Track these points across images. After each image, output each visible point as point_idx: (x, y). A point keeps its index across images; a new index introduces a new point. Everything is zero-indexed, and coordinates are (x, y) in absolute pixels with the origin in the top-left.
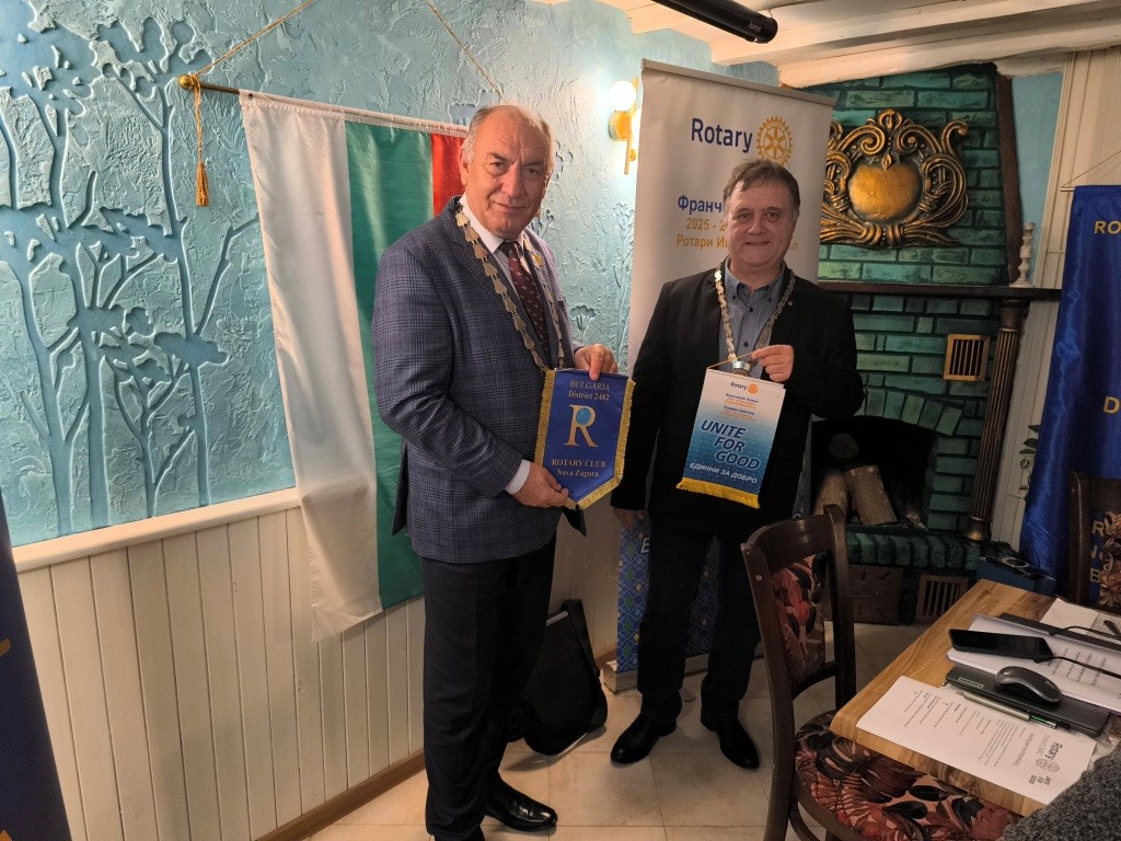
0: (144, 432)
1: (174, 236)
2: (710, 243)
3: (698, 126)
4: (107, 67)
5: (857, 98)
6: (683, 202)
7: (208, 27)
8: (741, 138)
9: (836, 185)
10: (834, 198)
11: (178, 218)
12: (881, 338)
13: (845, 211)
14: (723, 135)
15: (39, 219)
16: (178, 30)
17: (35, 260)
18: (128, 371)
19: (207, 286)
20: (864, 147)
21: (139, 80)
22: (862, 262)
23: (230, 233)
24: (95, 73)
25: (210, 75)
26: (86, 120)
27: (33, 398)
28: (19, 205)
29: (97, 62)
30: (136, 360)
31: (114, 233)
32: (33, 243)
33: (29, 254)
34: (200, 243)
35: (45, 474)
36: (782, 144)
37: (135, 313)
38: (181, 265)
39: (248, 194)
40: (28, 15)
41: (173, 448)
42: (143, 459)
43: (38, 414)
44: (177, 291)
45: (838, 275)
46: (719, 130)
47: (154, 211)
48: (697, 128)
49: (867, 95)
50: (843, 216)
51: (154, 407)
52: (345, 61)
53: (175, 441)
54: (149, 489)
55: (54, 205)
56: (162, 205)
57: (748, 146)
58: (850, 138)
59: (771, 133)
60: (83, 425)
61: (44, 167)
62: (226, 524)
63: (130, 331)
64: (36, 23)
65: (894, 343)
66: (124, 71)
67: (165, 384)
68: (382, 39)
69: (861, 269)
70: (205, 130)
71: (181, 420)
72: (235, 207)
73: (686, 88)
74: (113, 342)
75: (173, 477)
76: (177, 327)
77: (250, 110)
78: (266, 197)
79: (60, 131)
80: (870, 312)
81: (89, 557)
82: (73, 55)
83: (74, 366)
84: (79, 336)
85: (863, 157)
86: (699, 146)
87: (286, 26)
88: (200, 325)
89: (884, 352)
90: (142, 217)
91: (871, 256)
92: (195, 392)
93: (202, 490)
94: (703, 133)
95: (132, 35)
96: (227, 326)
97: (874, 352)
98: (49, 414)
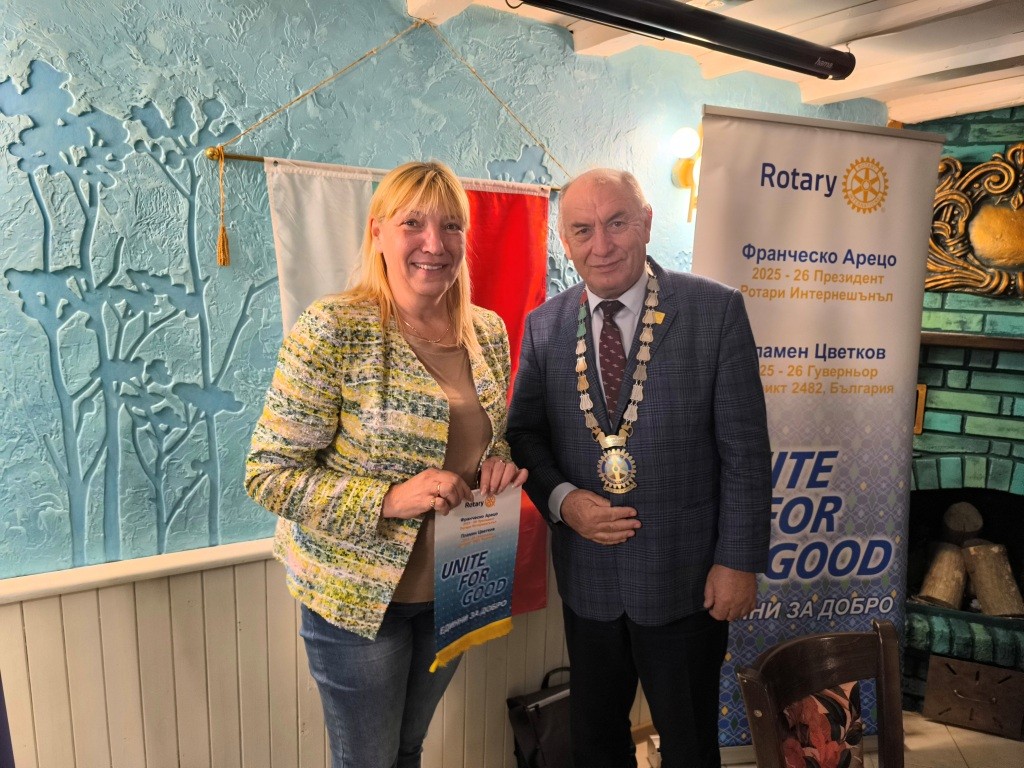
0: (158, 474)
1: (197, 293)
2: (782, 294)
3: (768, 170)
4: (138, 144)
5: (982, 131)
6: (749, 251)
7: (239, 101)
8: (823, 182)
9: (953, 227)
10: (950, 242)
11: (201, 277)
12: (1007, 401)
13: (964, 257)
14: (799, 180)
15: (69, 281)
16: (208, 107)
17: (63, 317)
18: (146, 418)
19: (226, 339)
20: (989, 186)
21: (168, 153)
22: (985, 313)
23: (252, 290)
24: (127, 149)
25: (239, 146)
26: (117, 191)
27: (55, 441)
28: (51, 268)
29: (130, 139)
30: (155, 407)
31: (139, 292)
32: (62, 301)
33: (58, 312)
34: (222, 297)
35: (62, 510)
36: (876, 186)
37: (155, 365)
38: (202, 320)
39: (271, 253)
40: (68, 101)
41: (185, 491)
42: (156, 499)
43: (59, 455)
44: (197, 343)
45: (954, 327)
46: (795, 174)
47: (178, 272)
48: (767, 173)
49: (993, 129)
50: (961, 262)
51: (169, 451)
52: (377, 125)
53: (188, 483)
54: (161, 527)
55: (84, 267)
56: (186, 266)
57: (831, 189)
58: (971, 176)
59: (862, 175)
60: (100, 467)
61: (76, 234)
62: (232, 567)
63: (149, 381)
64: (74, 108)
66: (155, 147)
67: (180, 430)
68: (417, 102)
69: (984, 321)
70: (231, 196)
71: (195, 464)
72: (257, 266)
73: (754, 133)
74: (132, 391)
75: (184, 518)
76: (196, 378)
77: (274, 175)
78: (288, 256)
79: (92, 202)
80: (993, 370)
81: (97, 589)
82: (108, 134)
83: (94, 416)
84: (101, 385)
85: (987, 198)
86: (771, 193)
87: (317, 97)
88: (218, 376)
89: (1011, 417)
90: (166, 277)
91: (996, 306)
92: (210, 439)
93: (212, 531)
94: (775, 178)
95: (164, 113)
96: (245, 377)
97: (999, 415)
98: (68, 456)
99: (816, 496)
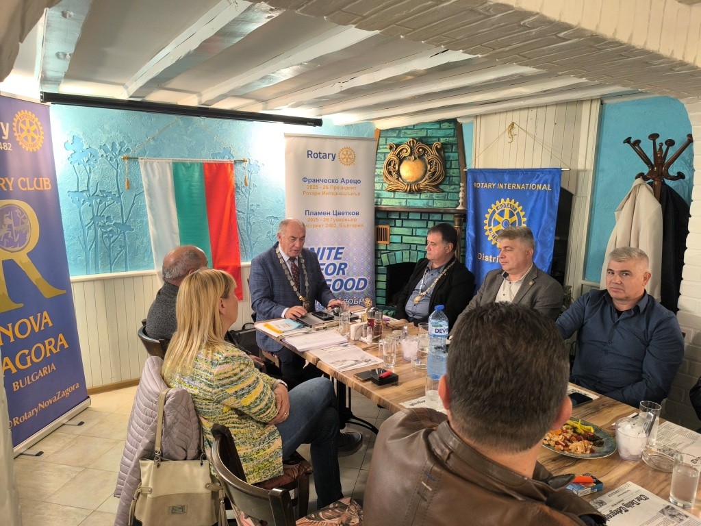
0: (110, 249)
1: (120, 197)
2: (319, 194)
3: (310, 153)
4: (102, 156)
5: (405, 133)
6: (305, 180)
7: (130, 142)
8: (331, 156)
9: (395, 168)
10: (393, 173)
11: (121, 192)
12: (414, 230)
13: (398, 179)
14: (321, 156)
15: (84, 194)
16: (121, 144)
17: (83, 204)
18: (106, 233)
19: (128, 210)
20: (404, 154)
21: (111, 158)
22: (407, 199)
23: (136, 195)
24: (99, 157)
25: (130, 154)
26: (97, 169)
27: (81, 238)
28: (80, 190)
29: (100, 154)
30: (108, 230)
31: (103, 197)
32: (83, 199)
33: (82, 202)
34: (127, 198)
35: (83, 258)
36: (351, 156)
37: (108, 217)
38: (121, 204)
39: (141, 185)
40: (83, 145)
41: (118, 254)
42: (109, 256)
43: (82, 242)
44: (120, 211)
45: (398, 204)
46: (320, 153)
47: (114, 190)
48: (309, 153)
49: (409, 132)
50: (396, 181)
51: (113, 242)
52: (173, 145)
53: (118, 252)
54: (111, 265)
55: (88, 190)
56: (116, 189)
57: (334, 158)
58: (399, 150)
59: (345, 153)
60: (93, 246)
61: (86, 181)
62: (133, 277)
63: (107, 222)
64: (85, 147)
65: (419, 232)
66: (107, 156)
67: (115, 236)
68: (185, 137)
69: (406, 202)
70: (129, 169)
71: (120, 246)
72: (137, 188)
73: (304, 140)
74: (102, 225)
75: (118, 262)
76: (120, 221)
77: (141, 162)
78: (147, 186)
79: (90, 172)
80: (408, 219)
81: (94, 280)
82: (94, 154)
83: (92, 231)
84: (93, 223)
85: (405, 157)
86: (311, 160)
87: (153, 138)
88: (126, 221)
89: (416, 236)
90: (111, 192)
91: (408, 196)
92: (125, 239)
93: (126, 267)
94: (312, 155)
95: (109, 147)
96: (134, 221)
97: (412, 235)
98: (85, 243)
99: (337, 263)
